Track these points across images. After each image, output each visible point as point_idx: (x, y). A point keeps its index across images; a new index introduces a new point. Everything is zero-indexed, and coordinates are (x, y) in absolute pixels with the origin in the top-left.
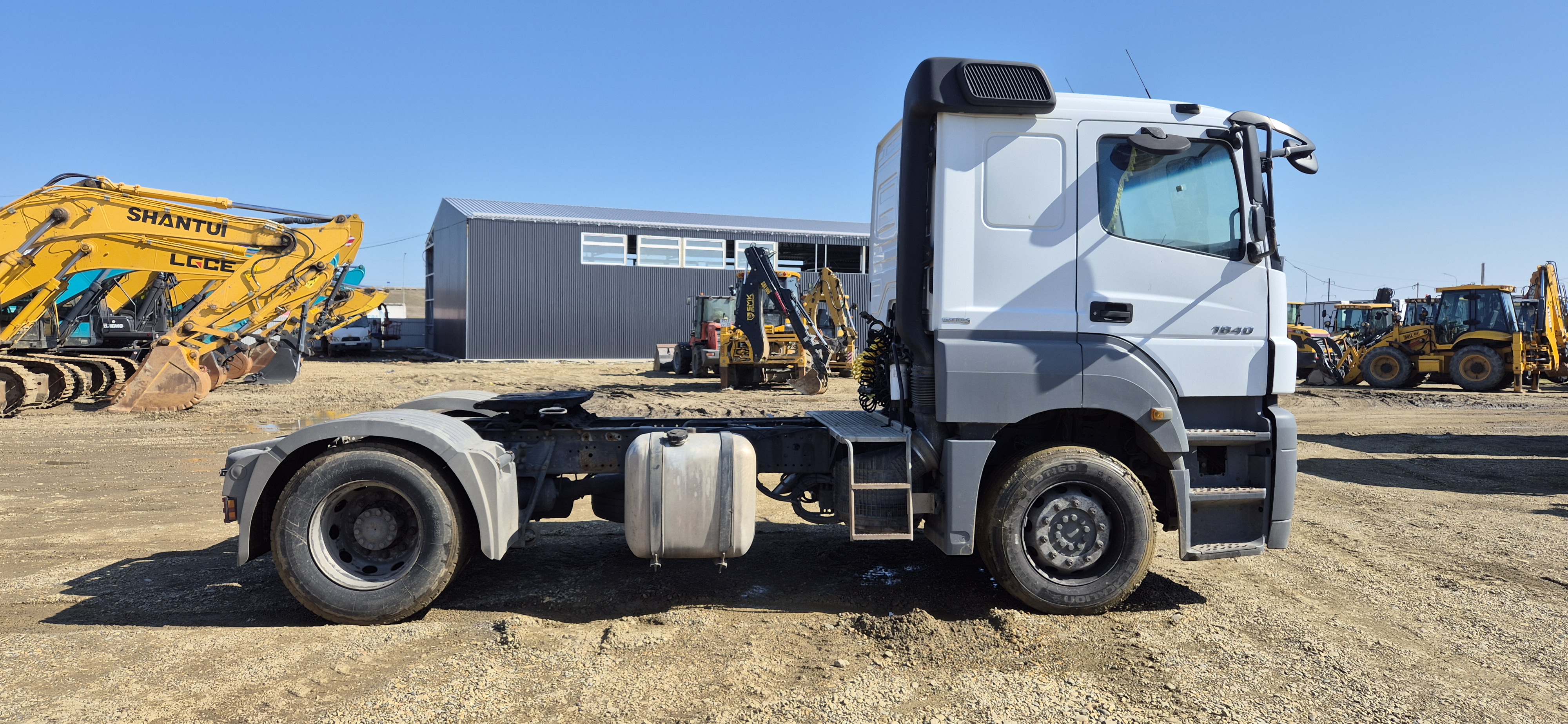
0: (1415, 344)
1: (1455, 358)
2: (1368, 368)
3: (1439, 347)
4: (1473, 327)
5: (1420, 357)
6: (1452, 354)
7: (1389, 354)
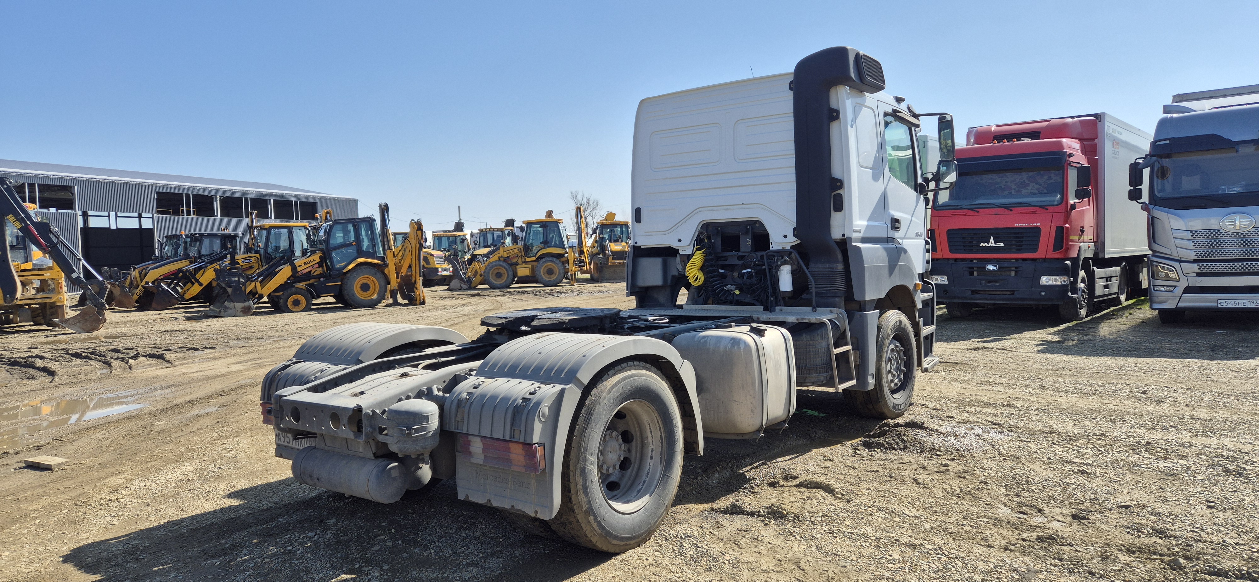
0: (513, 258)
1: (539, 266)
2: (488, 276)
3: (528, 259)
4: (546, 246)
5: (517, 267)
6: (535, 264)
7: (500, 265)
